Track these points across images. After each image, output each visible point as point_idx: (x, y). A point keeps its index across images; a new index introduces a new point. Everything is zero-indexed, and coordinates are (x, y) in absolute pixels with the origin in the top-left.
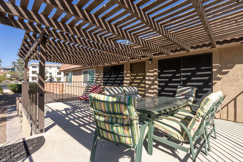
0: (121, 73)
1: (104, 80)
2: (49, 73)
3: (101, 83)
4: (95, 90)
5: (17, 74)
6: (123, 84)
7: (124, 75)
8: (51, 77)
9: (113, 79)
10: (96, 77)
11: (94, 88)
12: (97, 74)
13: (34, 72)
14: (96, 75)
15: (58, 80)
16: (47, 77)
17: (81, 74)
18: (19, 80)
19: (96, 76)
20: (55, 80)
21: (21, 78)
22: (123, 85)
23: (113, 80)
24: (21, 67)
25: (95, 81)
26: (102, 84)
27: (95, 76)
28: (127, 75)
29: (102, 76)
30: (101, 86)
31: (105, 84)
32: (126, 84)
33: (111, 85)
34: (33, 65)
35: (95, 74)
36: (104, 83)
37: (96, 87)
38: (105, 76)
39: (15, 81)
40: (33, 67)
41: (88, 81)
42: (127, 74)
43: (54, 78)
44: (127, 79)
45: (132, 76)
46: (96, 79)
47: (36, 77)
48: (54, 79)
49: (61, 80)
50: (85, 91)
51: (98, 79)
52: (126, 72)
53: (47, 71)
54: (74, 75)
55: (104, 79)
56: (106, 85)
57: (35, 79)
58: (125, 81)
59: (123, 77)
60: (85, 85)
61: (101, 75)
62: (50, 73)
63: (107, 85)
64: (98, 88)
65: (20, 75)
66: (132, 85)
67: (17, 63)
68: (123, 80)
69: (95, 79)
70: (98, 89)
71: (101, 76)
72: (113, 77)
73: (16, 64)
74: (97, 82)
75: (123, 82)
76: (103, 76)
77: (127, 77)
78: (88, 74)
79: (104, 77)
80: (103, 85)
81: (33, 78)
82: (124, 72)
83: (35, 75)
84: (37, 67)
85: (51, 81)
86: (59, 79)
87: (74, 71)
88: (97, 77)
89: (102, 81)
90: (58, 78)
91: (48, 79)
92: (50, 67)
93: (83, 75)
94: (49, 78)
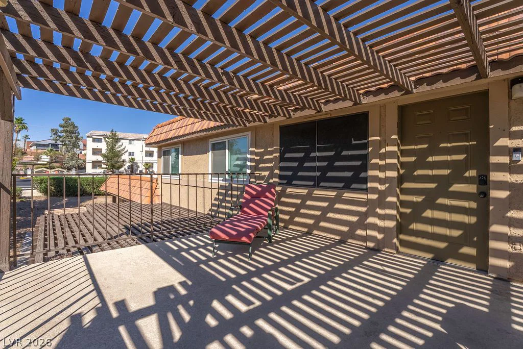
0: (353, 142)
1: (281, 169)
2: (127, 153)
3: (272, 176)
4: (256, 201)
5: (63, 155)
6: (365, 181)
7: (370, 149)
8: (132, 160)
9: (318, 164)
10: (252, 160)
11: (254, 193)
12: (256, 151)
13: (96, 152)
14: (252, 153)
15: (147, 169)
16: (124, 161)
17: (206, 152)
18: (65, 168)
19: (253, 157)
20: (142, 167)
21: (70, 164)
22: (364, 186)
23: (319, 169)
24: (69, 141)
25: (248, 171)
26: (277, 180)
27: (249, 156)
28: (383, 150)
29: (274, 155)
30: (273, 185)
31: (288, 181)
32: (381, 181)
33: (312, 183)
34: (93, 137)
35: (250, 149)
36: (281, 177)
37: (260, 189)
38: (287, 155)
39: (58, 171)
40: (94, 140)
41: (227, 170)
42: (382, 144)
43: (138, 164)
44: (382, 163)
45: (404, 153)
46: (254, 164)
47: (100, 162)
48: (138, 167)
49: (152, 167)
50: (216, 199)
51: (261, 166)
52: (378, 138)
53: (124, 148)
54: (184, 154)
55: (282, 164)
56: (289, 184)
57: (99, 166)
58: (371, 173)
59: (365, 158)
60: (218, 181)
61: (271, 153)
62: (131, 154)
63: (294, 182)
64: (267, 194)
65: (68, 157)
66: (406, 185)
67: (61, 132)
68: (365, 168)
69: (248, 163)
70: (267, 197)
71: (272, 157)
72: (321, 159)
73: (59, 134)
74: (257, 173)
75: (363, 175)
76: (278, 155)
77: (383, 157)
78: (227, 151)
79: (282, 159)
80: (280, 184)
81: (95, 165)
82: (370, 139)
83: (100, 158)
84: (103, 139)
85: (133, 170)
86: (149, 166)
87: (184, 143)
88: (258, 158)
89: (277, 171)
90: (147, 164)
91: (127, 165)
92: (130, 140)
93: (210, 153)
94: (129, 164)
